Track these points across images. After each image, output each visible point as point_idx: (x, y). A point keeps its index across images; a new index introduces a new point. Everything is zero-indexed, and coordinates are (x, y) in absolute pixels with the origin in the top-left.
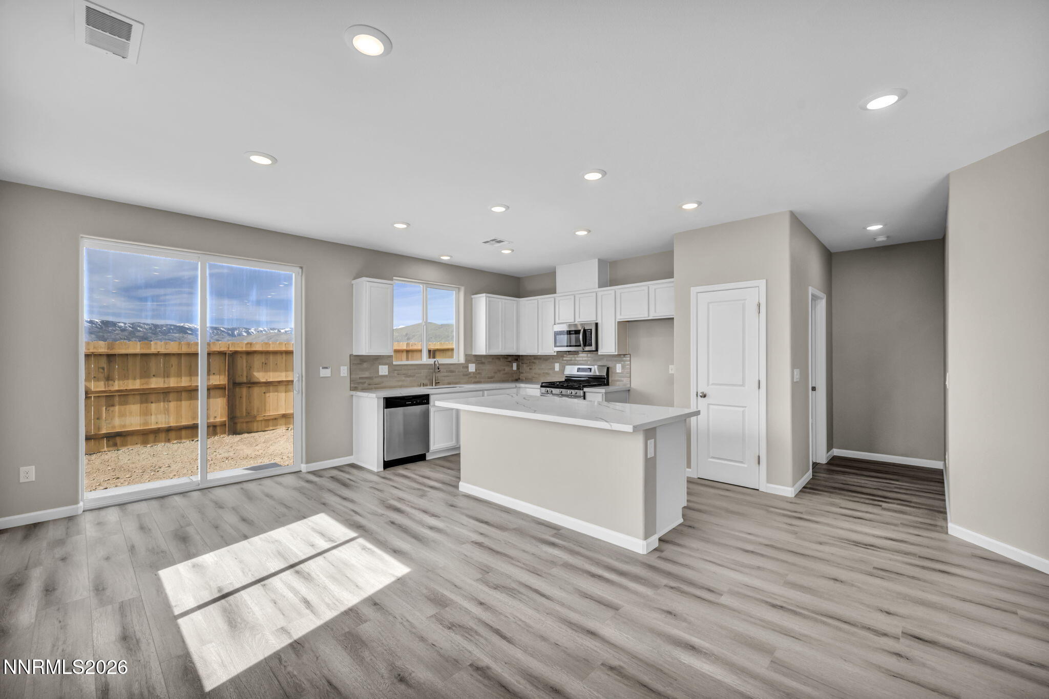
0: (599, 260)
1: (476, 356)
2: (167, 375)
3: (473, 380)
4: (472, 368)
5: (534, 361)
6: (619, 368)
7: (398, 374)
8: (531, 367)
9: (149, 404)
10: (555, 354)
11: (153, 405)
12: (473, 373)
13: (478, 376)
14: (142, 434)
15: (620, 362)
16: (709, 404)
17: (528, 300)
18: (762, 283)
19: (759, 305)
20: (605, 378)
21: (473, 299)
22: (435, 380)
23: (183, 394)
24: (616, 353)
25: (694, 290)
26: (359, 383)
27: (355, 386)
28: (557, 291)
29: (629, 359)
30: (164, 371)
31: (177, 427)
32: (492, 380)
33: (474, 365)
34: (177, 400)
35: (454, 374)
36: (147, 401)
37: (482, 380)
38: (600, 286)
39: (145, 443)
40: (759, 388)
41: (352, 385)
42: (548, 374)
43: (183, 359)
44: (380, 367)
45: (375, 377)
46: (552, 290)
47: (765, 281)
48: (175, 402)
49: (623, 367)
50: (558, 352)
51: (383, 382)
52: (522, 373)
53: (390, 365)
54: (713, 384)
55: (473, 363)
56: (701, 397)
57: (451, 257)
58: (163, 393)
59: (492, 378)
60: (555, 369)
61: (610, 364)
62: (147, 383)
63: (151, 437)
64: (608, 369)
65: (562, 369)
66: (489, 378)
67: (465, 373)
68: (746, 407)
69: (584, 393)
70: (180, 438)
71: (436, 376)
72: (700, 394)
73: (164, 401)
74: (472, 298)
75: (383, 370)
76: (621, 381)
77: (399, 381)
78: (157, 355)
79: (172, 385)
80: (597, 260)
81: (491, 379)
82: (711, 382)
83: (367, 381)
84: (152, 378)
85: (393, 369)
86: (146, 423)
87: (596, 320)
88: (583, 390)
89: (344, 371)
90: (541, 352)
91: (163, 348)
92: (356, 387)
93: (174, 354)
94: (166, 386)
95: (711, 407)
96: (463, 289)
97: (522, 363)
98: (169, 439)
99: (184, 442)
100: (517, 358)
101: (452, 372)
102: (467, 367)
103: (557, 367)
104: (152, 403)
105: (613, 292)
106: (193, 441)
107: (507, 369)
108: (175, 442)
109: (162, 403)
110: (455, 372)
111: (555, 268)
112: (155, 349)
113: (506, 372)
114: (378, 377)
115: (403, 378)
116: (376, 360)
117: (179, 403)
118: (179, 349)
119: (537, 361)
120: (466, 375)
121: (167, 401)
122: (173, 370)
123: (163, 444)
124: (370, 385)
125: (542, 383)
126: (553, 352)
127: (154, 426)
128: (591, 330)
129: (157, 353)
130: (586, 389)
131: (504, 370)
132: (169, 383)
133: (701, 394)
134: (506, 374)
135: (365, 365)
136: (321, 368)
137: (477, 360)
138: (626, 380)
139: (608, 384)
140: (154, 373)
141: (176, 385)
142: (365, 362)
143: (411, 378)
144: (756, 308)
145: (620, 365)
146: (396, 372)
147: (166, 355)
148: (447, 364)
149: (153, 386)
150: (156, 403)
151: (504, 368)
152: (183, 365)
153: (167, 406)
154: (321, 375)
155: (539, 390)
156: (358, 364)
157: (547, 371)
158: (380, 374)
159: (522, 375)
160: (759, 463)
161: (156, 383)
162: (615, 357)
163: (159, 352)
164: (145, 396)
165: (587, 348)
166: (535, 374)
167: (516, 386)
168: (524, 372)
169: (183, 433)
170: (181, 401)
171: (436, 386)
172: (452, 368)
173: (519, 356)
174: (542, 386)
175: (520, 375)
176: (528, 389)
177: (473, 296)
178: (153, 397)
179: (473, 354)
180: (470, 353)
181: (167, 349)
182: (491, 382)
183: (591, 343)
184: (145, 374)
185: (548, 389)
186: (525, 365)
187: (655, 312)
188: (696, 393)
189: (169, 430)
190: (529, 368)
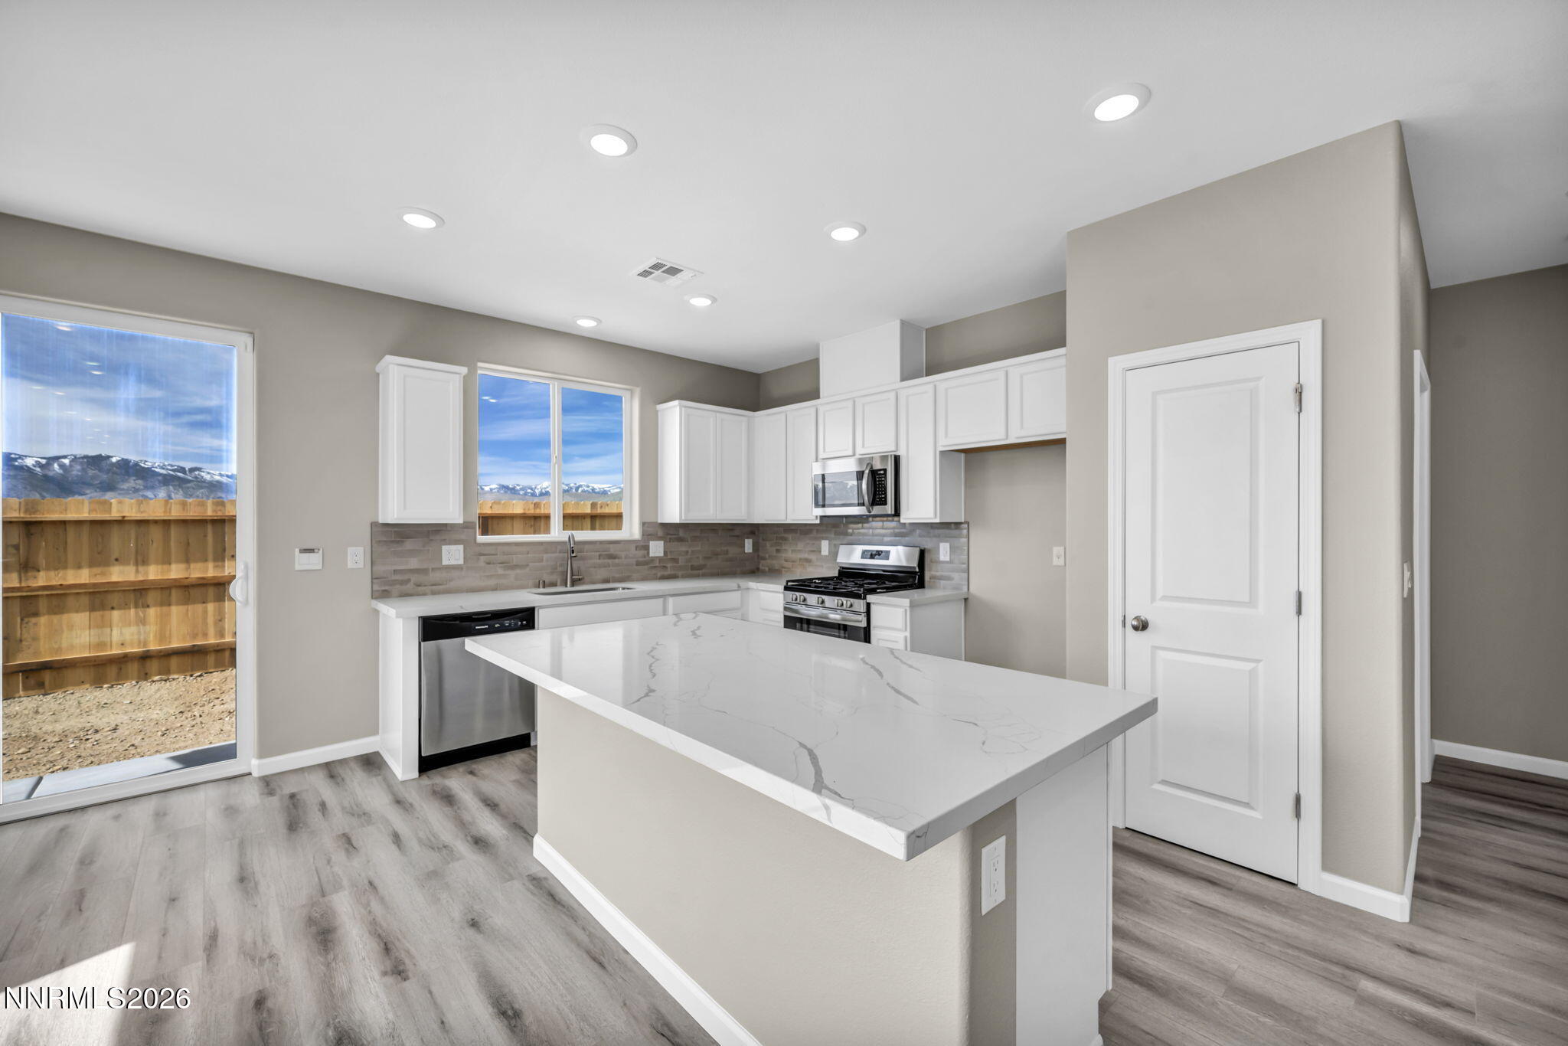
0: (904, 324)
1: (664, 525)
2: (142, 560)
3: (659, 574)
4: (657, 549)
5: (786, 535)
6: (944, 552)
7: (489, 563)
8: (778, 548)
9: (107, 613)
10: (818, 522)
11: (116, 614)
12: (660, 559)
13: (669, 565)
14: (94, 665)
15: (945, 538)
16: (1155, 648)
17: (769, 415)
18: (1310, 333)
19: (1299, 392)
20: (916, 572)
21: (659, 414)
22: (572, 575)
23: (174, 592)
24: (937, 520)
25: (1116, 364)
26: (394, 583)
27: (383, 588)
28: (821, 396)
29: (965, 531)
30: (137, 552)
31: (160, 651)
32: (701, 572)
33: (662, 542)
34: (162, 604)
35: (617, 561)
36: (103, 607)
37: (680, 573)
38: (903, 379)
39: (98, 682)
40: (1299, 612)
41: (376, 587)
42: (808, 561)
43: (174, 531)
44: (445, 548)
45: (433, 569)
46: (814, 394)
47: (1318, 323)
48: (159, 609)
49: (953, 549)
50: (822, 517)
51: (451, 580)
52: (764, 559)
53: (469, 544)
54: (1164, 598)
55: (659, 539)
56: (1136, 628)
57: (599, 321)
58: (134, 590)
59: (700, 568)
60: (820, 552)
61: (927, 544)
62: (103, 574)
63: (112, 671)
64: (922, 553)
65: (834, 554)
66: (693, 568)
67: (641, 559)
68: (1258, 661)
69: (868, 605)
70: (168, 672)
71: (574, 566)
72: (1130, 622)
73: (136, 607)
74: (657, 411)
75: (452, 554)
76: (949, 578)
77: (488, 577)
78: (122, 522)
79: (151, 577)
80: (898, 322)
81: (697, 571)
82: (1160, 593)
83: (414, 578)
84: (114, 565)
85: (475, 553)
86: (101, 645)
87: (897, 450)
88: (865, 598)
89: (357, 557)
90: (791, 519)
91: (134, 510)
92: (385, 591)
93: (156, 522)
94: (141, 578)
95: (1161, 654)
96: (638, 391)
97: (763, 540)
98: (146, 674)
99: (174, 679)
100: (754, 530)
101: (612, 557)
102: (647, 548)
103: (825, 547)
104: (113, 608)
105: (930, 388)
106: (191, 676)
107: (733, 551)
108: (156, 678)
109: (132, 611)
110: (621, 558)
111: (817, 349)
112: (119, 511)
113: (730, 555)
114: (439, 569)
115: (500, 571)
116: (434, 533)
117: (165, 609)
118: (165, 512)
119: (789, 536)
120: (645, 563)
121: (143, 607)
122: (155, 549)
123: (134, 682)
124: (419, 586)
125: (788, 581)
126: (814, 518)
127: (116, 651)
128: (885, 470)
129: (120, 519)
130: (870, 598)
131: (727, 552)
132: (147, 573)
133: (1135, 623)
134: (730, 560)
135: (409, 545)
136: (297, 550)
137: (668, 534)
138: (958, 577)
139: (921, 585)
140: (116, 555)
141: (160, 577)
142: (408, 538)
143: (518, 571)
144: (1291, 398)
145: (947, 545)
146: (482, 558)
147: (140, 523)
148: (601, 542)
149: (115, 578)
150: (120, 608)
151: (725, 548)
152: (173, 539)
153: (142, 615)
154: (297, 567)
155: (782, 596)
156: (392, 542)
157: (806, 556)
158: (445, 562)
159: (762, 562)
160: (1298, 814)
161: (120, 574)
162: (938, 528)
163: (124, 517)
164: (99, 598)
165: (876, 510)
166: (786, 561)
167: (739, 586)
168: (767, 556)
169: (174, 661)
170: (170, 605)
171: (573, 585)
172: (612, 549)
173: (757, 526)
174: (787, 588)
175: (759, 563)
176: (762, 593)
177: (660, 407)
178: (115, 599)
179: (659, 521)
180: (651, 519)
181: (142, 512)
182: (697, 576)
183: (886, 498)
184: (100, 558)
185: (798, 594)
186: (768, 544)
187: (1022, 427)
188: (1122, 619)
189: (145, 657)
190: (774, 549)
